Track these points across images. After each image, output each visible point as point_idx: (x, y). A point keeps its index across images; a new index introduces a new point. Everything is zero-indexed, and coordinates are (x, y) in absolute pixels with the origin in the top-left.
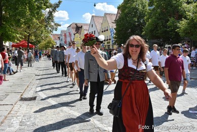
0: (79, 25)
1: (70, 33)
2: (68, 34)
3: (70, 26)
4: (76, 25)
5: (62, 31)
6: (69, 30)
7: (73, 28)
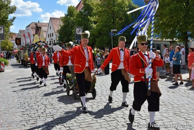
0: (38, 25)
1: (29, 34)
2: (27, 35)
3: (29, 26)
4: (36, 24)
5: (20, 31)
6: (28, 30)
7: (32, 28)
